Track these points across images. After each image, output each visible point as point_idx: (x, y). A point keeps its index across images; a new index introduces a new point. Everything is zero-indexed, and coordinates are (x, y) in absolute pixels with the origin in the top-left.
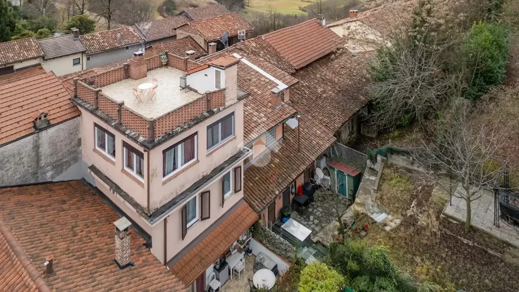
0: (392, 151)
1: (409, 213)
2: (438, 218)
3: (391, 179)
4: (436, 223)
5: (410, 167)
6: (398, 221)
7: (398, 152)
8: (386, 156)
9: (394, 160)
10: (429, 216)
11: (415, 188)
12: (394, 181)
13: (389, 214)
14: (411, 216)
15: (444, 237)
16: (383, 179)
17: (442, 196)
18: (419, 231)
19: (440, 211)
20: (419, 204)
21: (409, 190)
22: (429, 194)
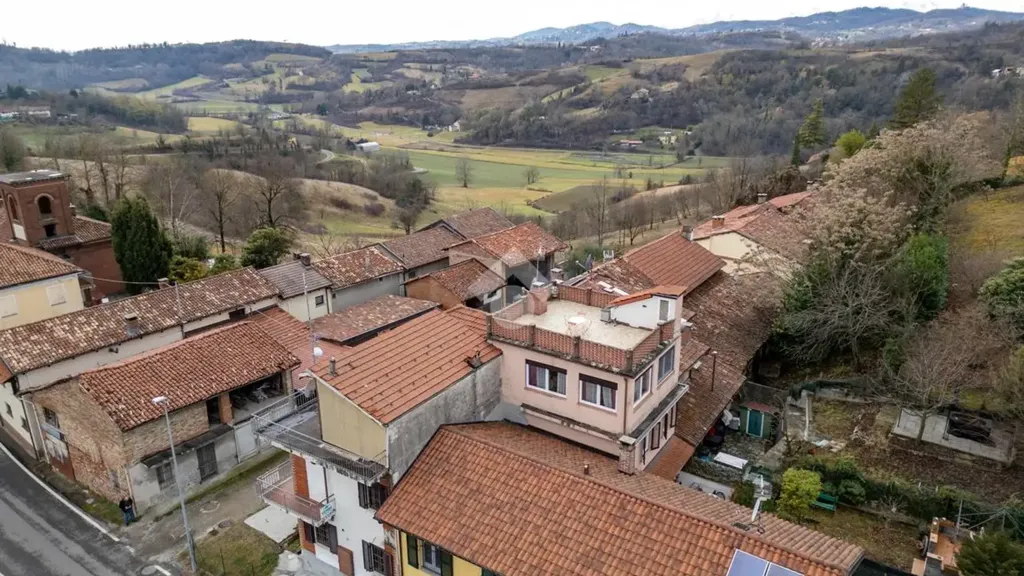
0: (823, 385)
1: (853, 437)
2: (887, 437)
3: (825, 411)
4: (884, 441)
5: (844, 399)
6: (843, 445)
7: (829, 385)
8: (814, 391)
9: (824, 393)
10: (876, 436)
11: (854, 417)
12: (828, 413)
13: (830, 440)
14: (856, 439)
15: (894, 452)
16: (815, 412)
17: (888, 420)
18: (868, 449)
19: (888, 432)
20: (864, 429)
21: (848, 419)
22: (873, 420)
